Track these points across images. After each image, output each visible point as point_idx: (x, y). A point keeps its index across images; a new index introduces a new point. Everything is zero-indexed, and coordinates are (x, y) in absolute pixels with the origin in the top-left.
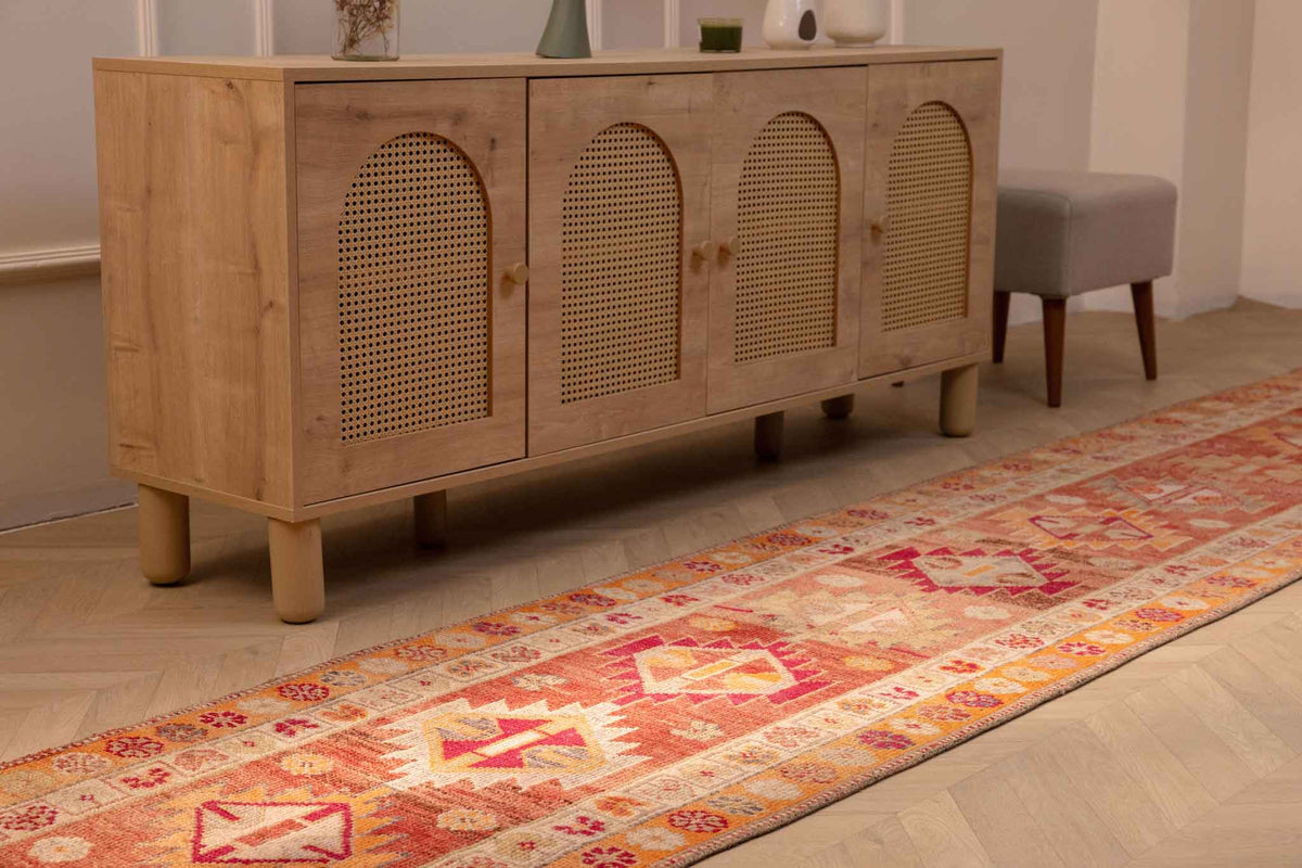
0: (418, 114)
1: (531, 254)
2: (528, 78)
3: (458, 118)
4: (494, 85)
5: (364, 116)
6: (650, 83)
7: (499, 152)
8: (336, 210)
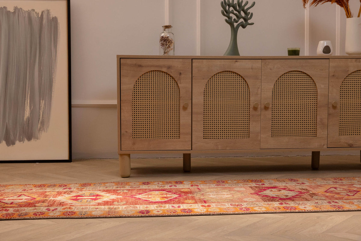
0: (156, 66)
1: (193, 101)
2: (192, 59)
3: (169, 67)
4: (181, 60)
5: (140, 66)
6: (236, 61)
7: (182, 76)
8: (132, 86)
